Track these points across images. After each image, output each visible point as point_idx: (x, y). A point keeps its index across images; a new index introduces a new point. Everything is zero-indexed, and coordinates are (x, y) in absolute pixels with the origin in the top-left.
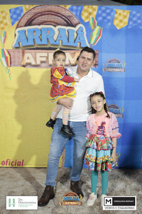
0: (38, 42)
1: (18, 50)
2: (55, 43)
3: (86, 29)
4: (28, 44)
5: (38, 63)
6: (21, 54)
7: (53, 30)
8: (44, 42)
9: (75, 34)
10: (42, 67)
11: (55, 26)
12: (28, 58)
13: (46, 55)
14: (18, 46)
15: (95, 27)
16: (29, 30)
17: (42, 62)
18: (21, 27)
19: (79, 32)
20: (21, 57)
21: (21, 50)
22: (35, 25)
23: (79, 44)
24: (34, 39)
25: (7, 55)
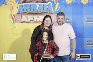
0: (29, 11)
1: (19, 15)
2: (37, 11)
4: (24, 12)
5: (29, 21)
6: (20, 16)
7: (36, 5)
8: (32, 11)
9: (47, 7)
10: (31, 23)
11: (37, 3)
13: (33, 17)
14: (19, 13)
15: (57, 3)
16: (24, 5)
17: (31, 20)
18: (20, 3)
19: (49, 6)
21: (20, 15)
23: (49, 11)
24: (27, 9)
25: (13, 17)
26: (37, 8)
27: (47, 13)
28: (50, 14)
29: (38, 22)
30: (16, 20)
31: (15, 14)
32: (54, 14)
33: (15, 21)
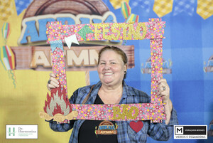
1: (25, 47)
3: (117, 17)
6: (30, 52)
7: (72, 20)
11: (75, 15)
12: (40, 58)
14: (25, 42)
15: (129, 15)
16: (41, 21)
18: (30, 16)
20: (30, 56)
22: (48, 13)
25: (11, 54)
27: (103, 42)
29: (78, 67)
30: (17, 61)
32: (121, 45)
33: (16, 65)
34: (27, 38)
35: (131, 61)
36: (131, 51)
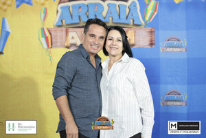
4: (73, 22)
6: (64, 33)
15: (150, 1)
20: (64, 36)
21: (63, 29)
23: (132, 21)
24: (79, 16)
25: (48, 35)
26: (104, 14)
27: (128, 24)
28: (135, 27)
30: (53, 40)
31: (51, 26)
32: (143, 27)
34: (62, 21)
35: (151, 41)
36: (151, 32)
